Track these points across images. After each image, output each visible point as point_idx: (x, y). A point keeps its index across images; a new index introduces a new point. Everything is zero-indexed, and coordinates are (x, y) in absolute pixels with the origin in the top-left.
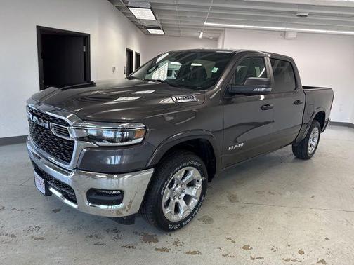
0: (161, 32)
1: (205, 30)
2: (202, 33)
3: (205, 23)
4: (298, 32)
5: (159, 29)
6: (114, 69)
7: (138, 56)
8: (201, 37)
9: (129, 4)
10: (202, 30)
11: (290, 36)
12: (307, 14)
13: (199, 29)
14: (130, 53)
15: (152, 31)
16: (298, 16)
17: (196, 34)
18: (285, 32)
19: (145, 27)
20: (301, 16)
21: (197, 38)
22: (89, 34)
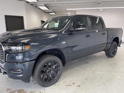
0: (54, 14)
2: (69, 13)
3: (67, 9)
4: (103, 9)
9: (38, 5)
12: (101, 2)
16: (98, 3)
19: (48, 12)
22: (23, 17)
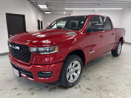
0: (49, 13)
1: (66, 11)
2: (64, 12)
3: (66, 9)
4: (99, 10)
5: (49, 12)
6: (34, 27)
7: (41, 22)
8: (64, 14)
9: (38, 3)
10: (64, 11)
11: (96, 11)
12: (100, 3)
13: (63, 11)
14: (39, 21)
15: (46, 13)
17: (62, 13)
18: (94, 10)
19: (44, 11)
20: (98, 4)
21: (63, 14)
22: (25, 15)
